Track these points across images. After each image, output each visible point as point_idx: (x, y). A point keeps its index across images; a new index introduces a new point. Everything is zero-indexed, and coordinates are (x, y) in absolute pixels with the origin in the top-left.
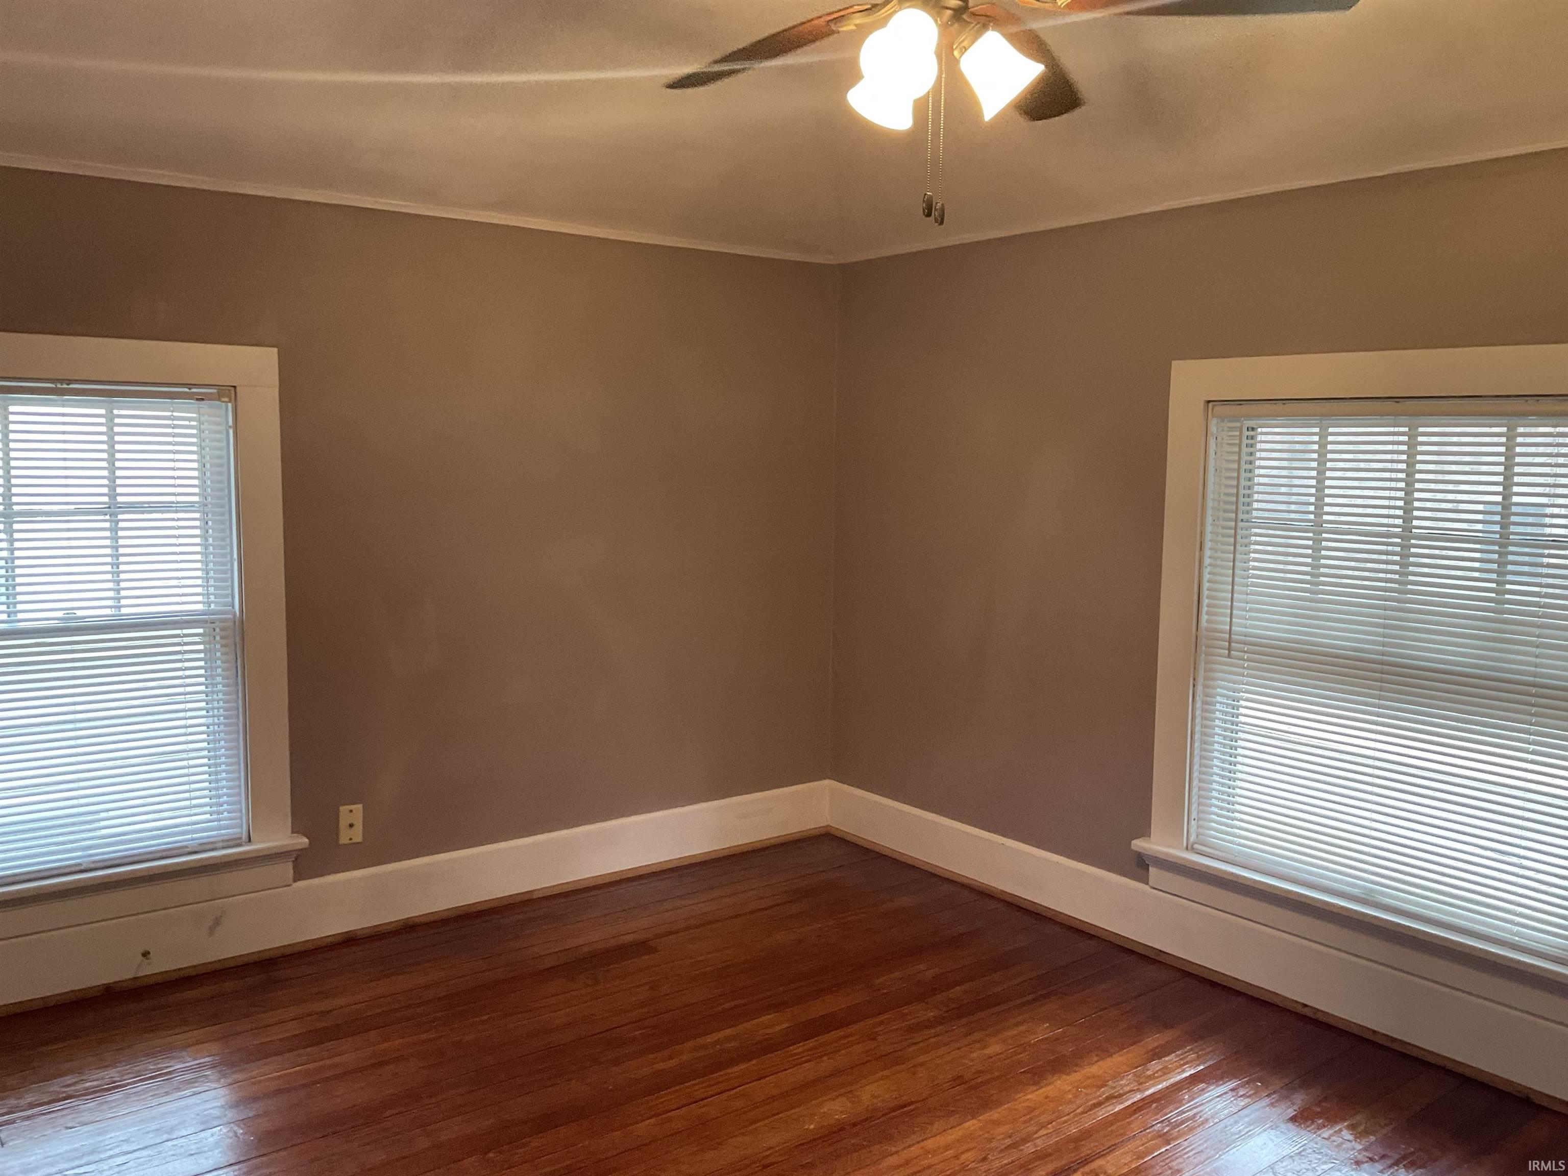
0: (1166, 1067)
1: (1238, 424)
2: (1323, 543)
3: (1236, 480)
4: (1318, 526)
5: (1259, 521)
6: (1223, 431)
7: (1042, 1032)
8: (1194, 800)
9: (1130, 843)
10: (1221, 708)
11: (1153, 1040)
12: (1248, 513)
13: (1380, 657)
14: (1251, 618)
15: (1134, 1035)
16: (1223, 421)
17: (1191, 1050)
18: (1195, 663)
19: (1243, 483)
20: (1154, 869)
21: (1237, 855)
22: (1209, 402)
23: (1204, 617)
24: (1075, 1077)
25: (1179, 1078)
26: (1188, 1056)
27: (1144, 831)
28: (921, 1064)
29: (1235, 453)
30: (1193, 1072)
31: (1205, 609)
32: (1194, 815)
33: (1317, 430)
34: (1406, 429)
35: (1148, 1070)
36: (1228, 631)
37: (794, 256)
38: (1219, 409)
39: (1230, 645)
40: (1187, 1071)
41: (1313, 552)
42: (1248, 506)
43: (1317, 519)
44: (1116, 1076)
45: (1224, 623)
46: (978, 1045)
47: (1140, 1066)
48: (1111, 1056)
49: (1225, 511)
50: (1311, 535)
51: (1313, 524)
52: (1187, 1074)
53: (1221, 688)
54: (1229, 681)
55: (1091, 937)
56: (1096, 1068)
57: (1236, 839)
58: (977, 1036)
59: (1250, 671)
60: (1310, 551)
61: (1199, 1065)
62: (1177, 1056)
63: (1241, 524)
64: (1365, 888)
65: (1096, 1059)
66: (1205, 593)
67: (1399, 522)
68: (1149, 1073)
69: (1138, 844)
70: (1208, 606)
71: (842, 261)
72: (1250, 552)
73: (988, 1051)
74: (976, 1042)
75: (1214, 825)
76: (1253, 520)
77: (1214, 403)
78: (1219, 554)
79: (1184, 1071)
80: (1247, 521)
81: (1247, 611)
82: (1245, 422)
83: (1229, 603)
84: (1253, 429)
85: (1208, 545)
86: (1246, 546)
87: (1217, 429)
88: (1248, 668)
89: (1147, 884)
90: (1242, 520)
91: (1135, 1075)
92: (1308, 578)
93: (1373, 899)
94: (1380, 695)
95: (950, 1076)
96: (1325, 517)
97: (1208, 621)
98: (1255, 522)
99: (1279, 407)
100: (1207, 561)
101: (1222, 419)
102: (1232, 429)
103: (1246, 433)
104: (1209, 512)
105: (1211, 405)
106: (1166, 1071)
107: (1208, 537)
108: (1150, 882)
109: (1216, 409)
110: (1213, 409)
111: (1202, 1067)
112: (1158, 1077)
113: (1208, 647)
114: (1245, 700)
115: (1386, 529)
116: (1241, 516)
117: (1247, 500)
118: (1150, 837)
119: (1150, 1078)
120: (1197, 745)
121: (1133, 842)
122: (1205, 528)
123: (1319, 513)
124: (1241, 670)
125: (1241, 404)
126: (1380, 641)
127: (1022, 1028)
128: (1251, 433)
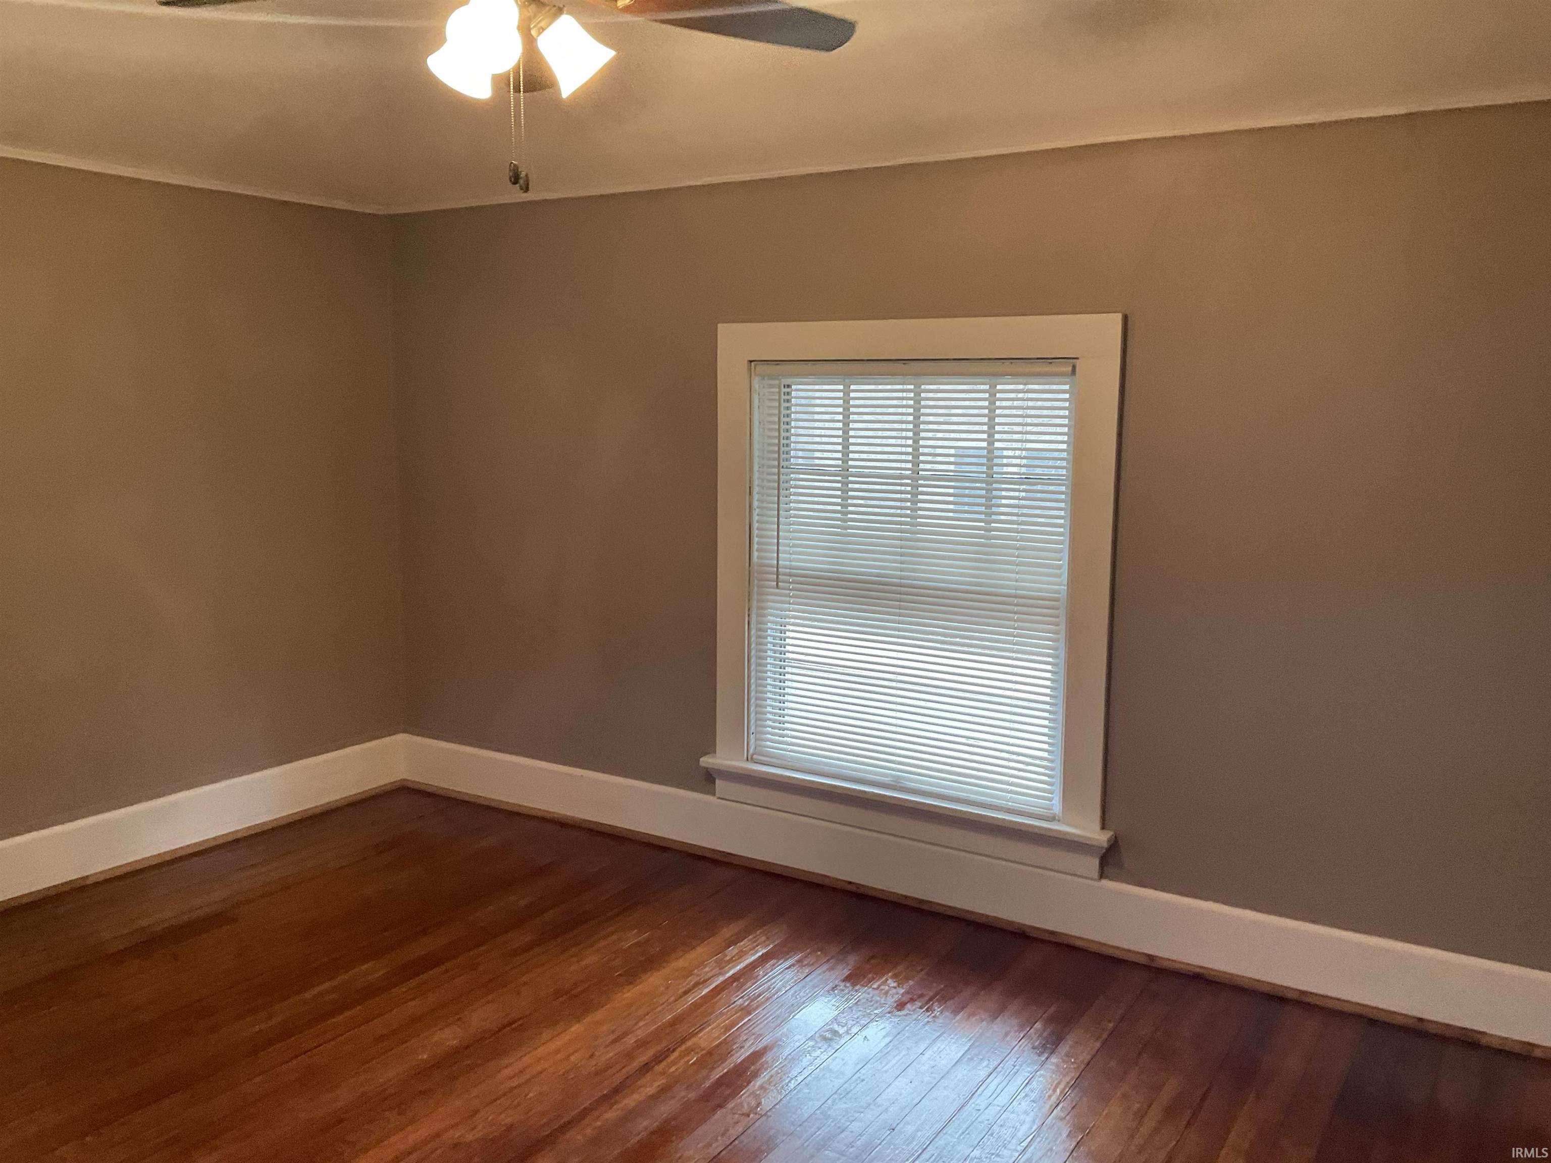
0: (742, 951)
1: (777, 382)
2: (849, 485)
3: (777, 431)
4: (845, 471)
5: (797, 467)
6: (764, 387)
7: (631, 939)
8: (752, 709)
9: (699, 760)
10: (772, 633)
11: (728, 931)
12: (787, 460)
13: (899, 580)
14: (795, 546)
15: (711, 929)
16: (764, 379)
17: (761, 933)
18: (749, 595)
19: (783, 434)
20: (721, 781)
21: (789, 760)
22: (751, 361)
23: (755, 554)
24: (666, 971)
25: (754, 958)
26: (758, 939)
27: (710, 749)
28: (525, 984)
29: (776, 407)
30: (764, 951)
31: (755, 547)
32: (752, 729)
33: (841, 387)
34: (912, 387)
35: (727, 956)
36: (776, 566)
37: (340, 204)
38: (761, 368)
39: (777, 577)
40: (760, 951)
41: (842, 493)
42: (787, 454)
43: (844, 465)
44: (702, 964)
45: (772, 559)
46: (575, 959)
47: (720, 953)
48: (694, 948)
49: (769, 459)
50: (839, 478)
51: (841, 469)
52: (760, 954)
53: (772, 615)
54: (777, 609)
55: (665, 849)
56: (683, 962)
57: (788, 747)
58: (574, 950)
59: (795, 599)
60: (839, 493)
61: (769, 945)
62: (749, 941)
63: (782, 470)
64: (893, 776)
65: (681, 953)
66: (755, 532)
67: (909, 465)
68: (728, 958)
69: (706, 761)
70: (758, 543)
71: (391, 212)
72: (791, 502)
73: (583, 963)
74: (573, 956)
75: (769, 736)
76: (792, 467)
77: (755, 363)
78: (765, 491)
79: (757, 952)
80: (787, 468)
81: (790, 547)
82: (782, 380)
83: (776, 541)
84: (789, 386)
85: (756, 489)
86: (787, 490)
87: (759, 386)
88: (794, 596)
89: (714, 794)
90: (783, 467)
91: (716, 961)
92: (839, 515)
93: (901, 785)
94: (900, 613)
95: (552, 990)
96: (850, 463)
97: (758, 558)
98: (794, 468)
99: (809, 367)
100: (756, 504)
101: (763, 377)
102: (771, 386)
103: (783, 390)
104: (756, 461)
105: (753, 363)
106: (742, 955)
107: (756, 482)
108: (717, 793)
109: (758, 368)
110: (755, 368)
111: (771, 946)
112: (736, 960)
113: (759, 580)
114: (791, 625)
115: (900, 472)
116: (782, 463)
117: (786, 449)
118: (715, 752)
119: (730, 961)
120: (753, 667)
121: (701, 759)
122: (753, 475)
123: (845, 460)
124: (788, 599)
125: (778, 364)
126: (898, 567)
127: (615, 937)
128: (787, 390)
